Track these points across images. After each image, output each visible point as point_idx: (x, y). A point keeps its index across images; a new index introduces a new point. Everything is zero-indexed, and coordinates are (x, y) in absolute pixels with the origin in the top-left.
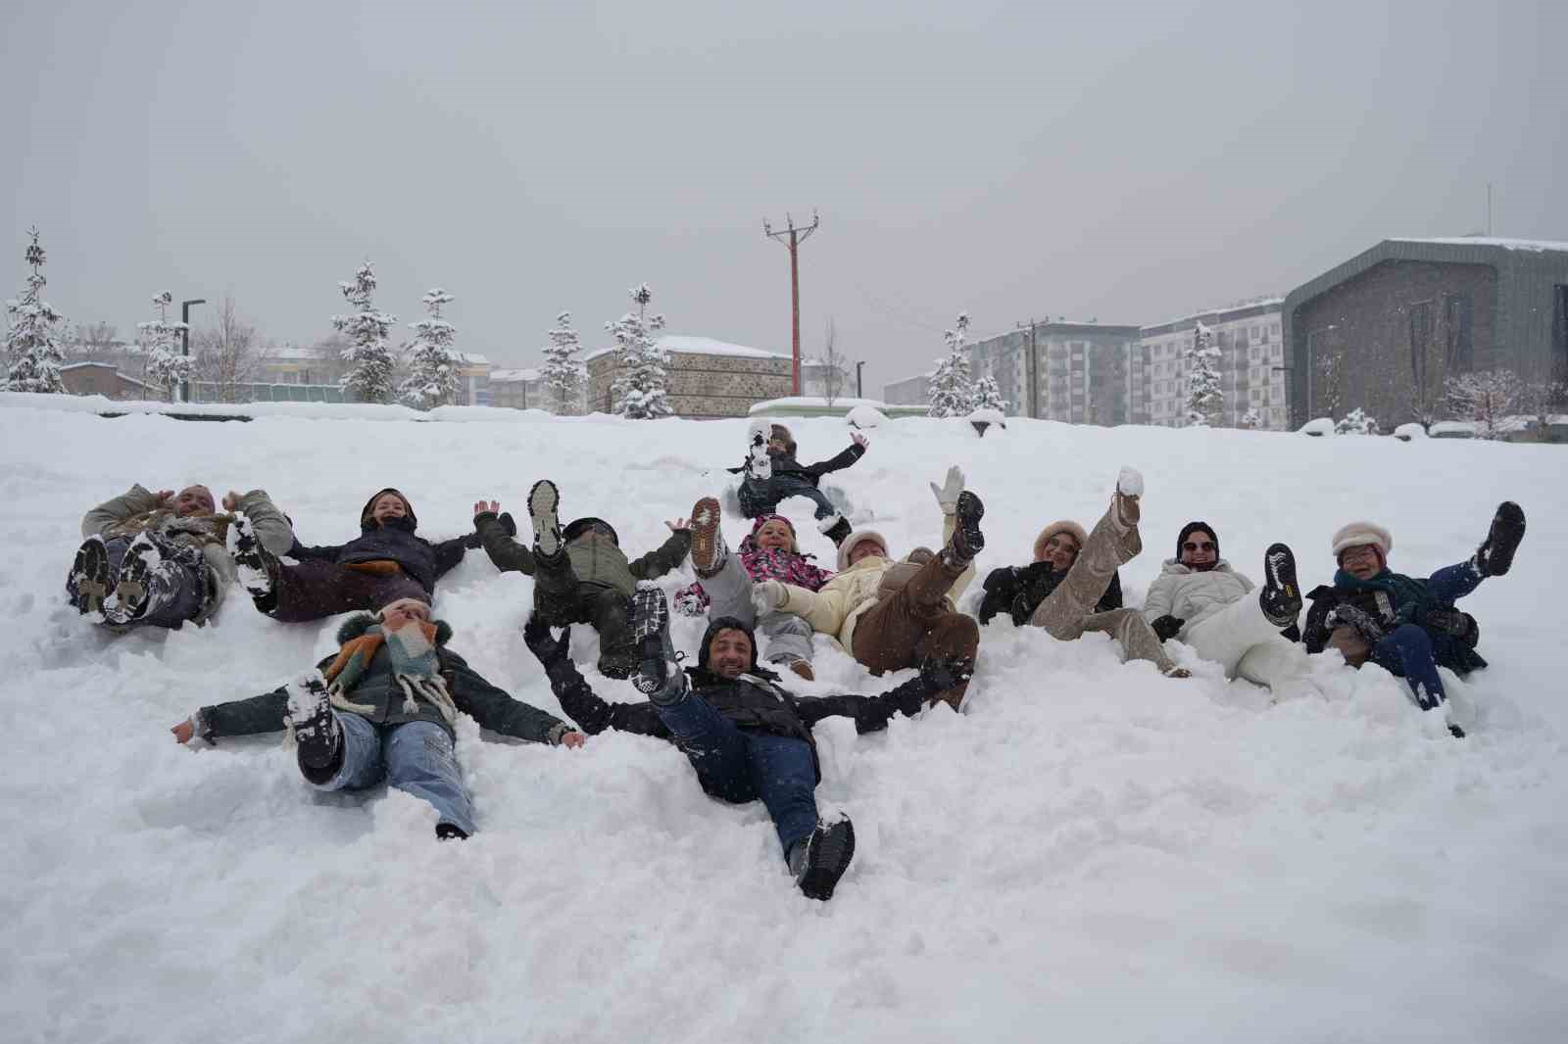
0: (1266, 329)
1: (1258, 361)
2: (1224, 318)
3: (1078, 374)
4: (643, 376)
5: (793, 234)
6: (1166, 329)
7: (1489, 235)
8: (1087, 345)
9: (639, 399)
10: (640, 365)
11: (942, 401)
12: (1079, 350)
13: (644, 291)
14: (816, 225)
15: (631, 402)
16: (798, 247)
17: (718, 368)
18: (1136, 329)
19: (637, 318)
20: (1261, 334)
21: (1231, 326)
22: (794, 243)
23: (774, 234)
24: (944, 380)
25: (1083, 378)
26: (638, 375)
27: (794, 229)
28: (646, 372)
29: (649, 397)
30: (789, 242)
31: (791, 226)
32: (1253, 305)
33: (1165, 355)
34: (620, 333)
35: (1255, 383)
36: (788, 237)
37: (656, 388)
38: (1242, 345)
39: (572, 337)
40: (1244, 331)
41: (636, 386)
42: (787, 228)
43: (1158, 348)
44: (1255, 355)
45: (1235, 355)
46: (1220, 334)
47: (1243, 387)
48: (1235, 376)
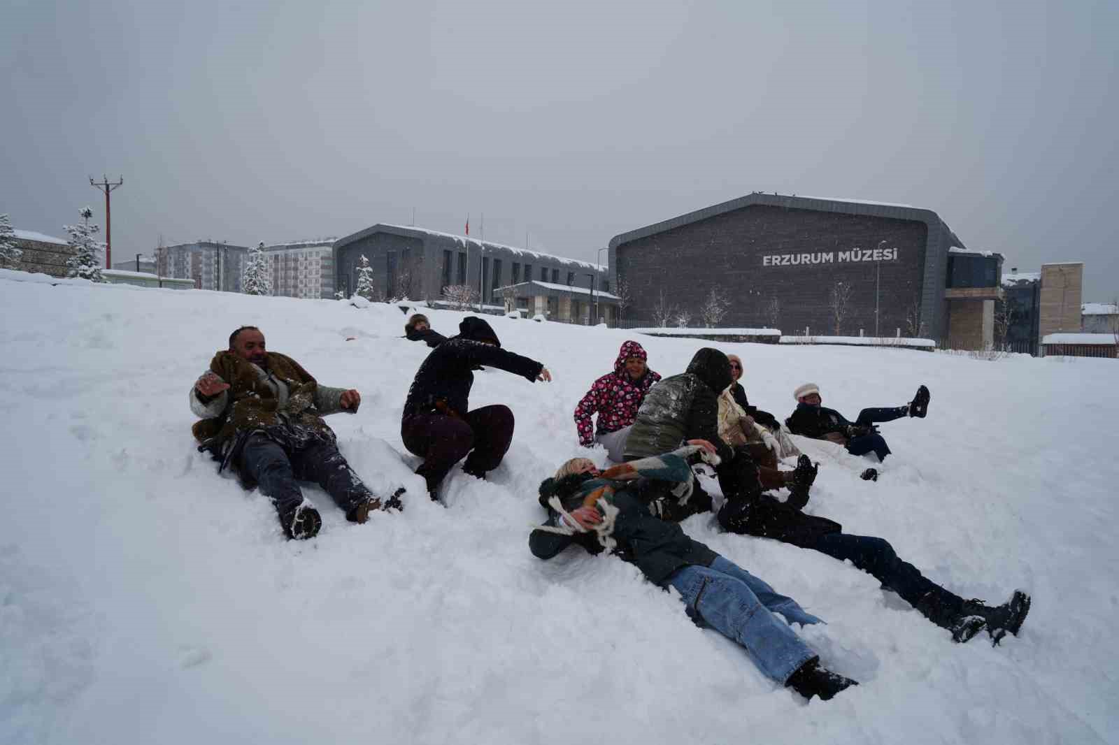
0: (306, 254)
1: (303, 268)
2: (288, 247)
4: (88, 258)
5: (108, 186)
7: (413, 226)
9: (86, 271)
10: (86, 252)
11: (251, 283)
13: (89, 210)
14: (121, 183)
15: (82, 272)
16: (111, 194)
17: (45, 249)
18: (247, 248)
19: (83, 225)
20: (304, 256)
21: (291, 251)
22: (108, 191)
23: (96, 184)
24: (253, 273)
26: (84, 257)
27: (108, 183)
28: (89, 256)
29: (92, 269)
30: (105, 189)
31: (106, 181)
32: (300, 243)
34: (74, 233)
35: (301, 277)
36: (104, 187)
37: (96, 265)
38: (296, 260)
39: (10, 229)
40: (297, 254)
41: (83, 263)
42: (104, 183)
44: (301, 265)
45: (292, 264)
46: (286, 255)
47: (296, 278)
48: (292, 273)
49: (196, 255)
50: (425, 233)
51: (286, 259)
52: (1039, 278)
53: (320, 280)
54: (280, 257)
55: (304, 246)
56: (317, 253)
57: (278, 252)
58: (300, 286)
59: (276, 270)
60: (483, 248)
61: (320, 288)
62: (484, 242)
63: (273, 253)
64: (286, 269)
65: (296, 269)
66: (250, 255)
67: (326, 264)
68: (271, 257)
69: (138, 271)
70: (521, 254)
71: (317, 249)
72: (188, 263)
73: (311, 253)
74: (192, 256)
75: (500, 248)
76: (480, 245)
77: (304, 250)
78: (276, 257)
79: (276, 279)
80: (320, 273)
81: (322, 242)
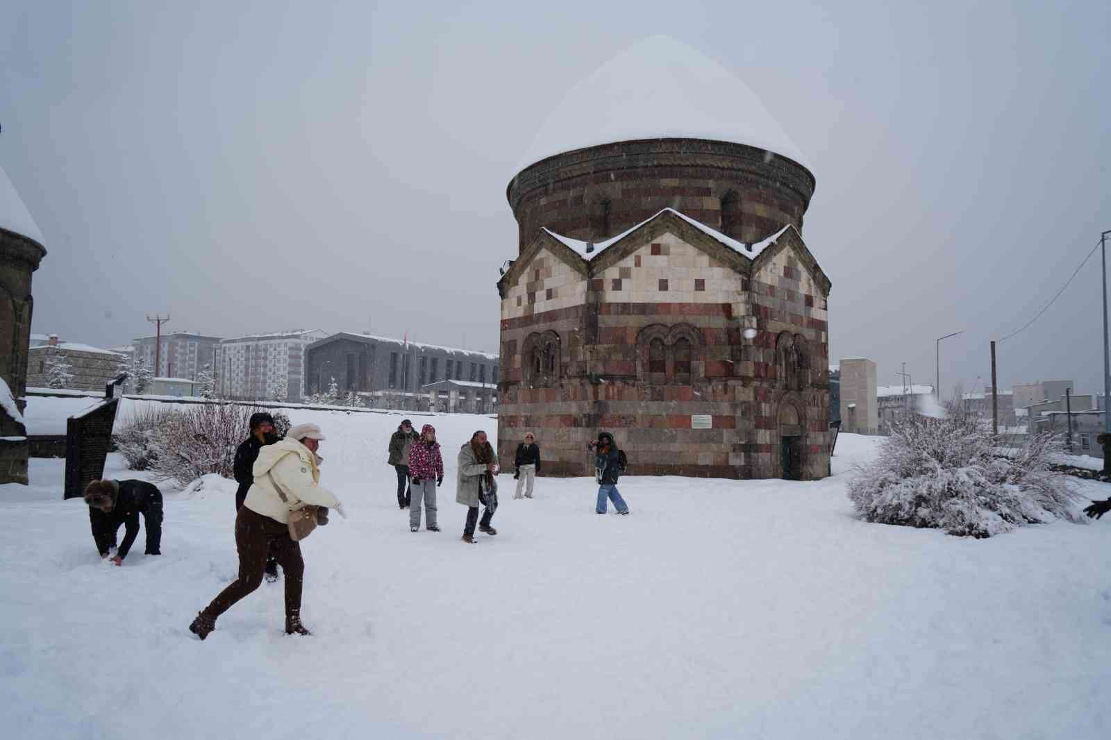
0: (275, 345)
1: (272, 357)
2: (259, 339)
3: (192, 355)
5: (159, 322)
6: (233, 341)
8: (197, 344)
12: (192, 345)
18: (219, 339)
20: (273, 347)
21: (261, 343)
22: (159, 325)
23: (151, 320)
25: (194, 358)
27: (159, 319)
30: (157, 324)
32: (269, 335)
33: (232, 351)
35: (270, 365)
38: (266, 350)
40: (266, 345)
42: (157, 319)
43: (229, 349)
44: (271, 354)
45: (263, 354)
46: (257, 345)
47: (265, 366)
48: (262, 362)
49: (172, 346)
50: (376, 341)
51: (257, 349)
52: (838, 370)
53: (288, 368)
54: (251, 348)
55: (273, 338)
56: (286, 345)
57: (250, 343)
58: (269, 373)
59: (247, 359)
60: (423, 350)
61: (287, 375)
62: (424, 345)
63: (244, 344)
64: (257, 358)
65: (265, 358)
66: (224, 345)
67: (294, 354)
68: (242, 347)
69: (169, 377)
70: (454, 353)
71: (286, 340)
72: (164, 353)
73: (279, 344)
74: (169, 346)
75: (436, 349)
76: (420, 347)
77: (272, 342)
78: (248, 347)
79: (247, 368)
80: (288, 362)
81: (290, 334)
